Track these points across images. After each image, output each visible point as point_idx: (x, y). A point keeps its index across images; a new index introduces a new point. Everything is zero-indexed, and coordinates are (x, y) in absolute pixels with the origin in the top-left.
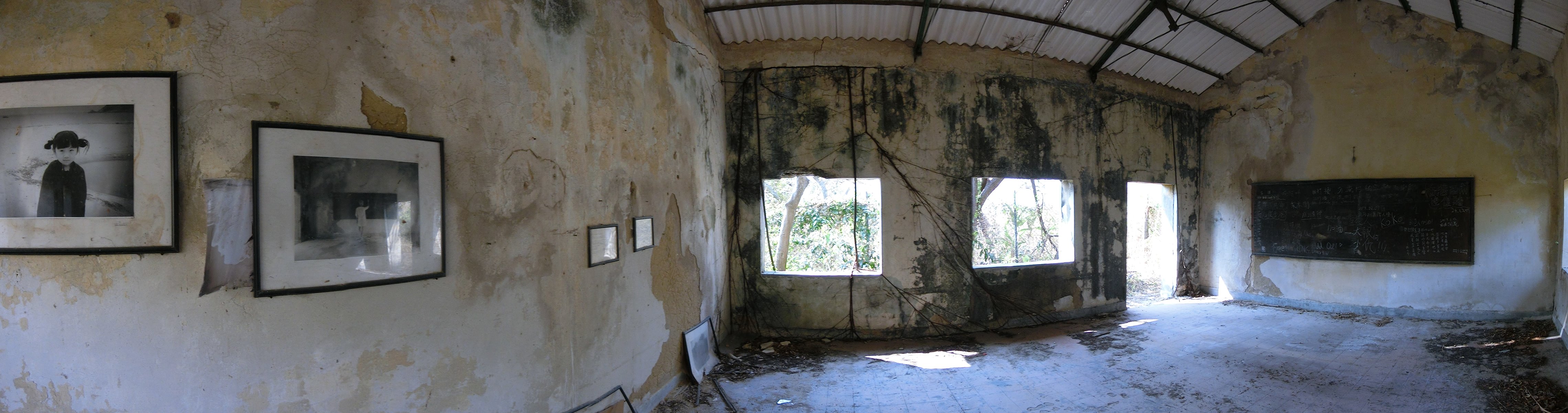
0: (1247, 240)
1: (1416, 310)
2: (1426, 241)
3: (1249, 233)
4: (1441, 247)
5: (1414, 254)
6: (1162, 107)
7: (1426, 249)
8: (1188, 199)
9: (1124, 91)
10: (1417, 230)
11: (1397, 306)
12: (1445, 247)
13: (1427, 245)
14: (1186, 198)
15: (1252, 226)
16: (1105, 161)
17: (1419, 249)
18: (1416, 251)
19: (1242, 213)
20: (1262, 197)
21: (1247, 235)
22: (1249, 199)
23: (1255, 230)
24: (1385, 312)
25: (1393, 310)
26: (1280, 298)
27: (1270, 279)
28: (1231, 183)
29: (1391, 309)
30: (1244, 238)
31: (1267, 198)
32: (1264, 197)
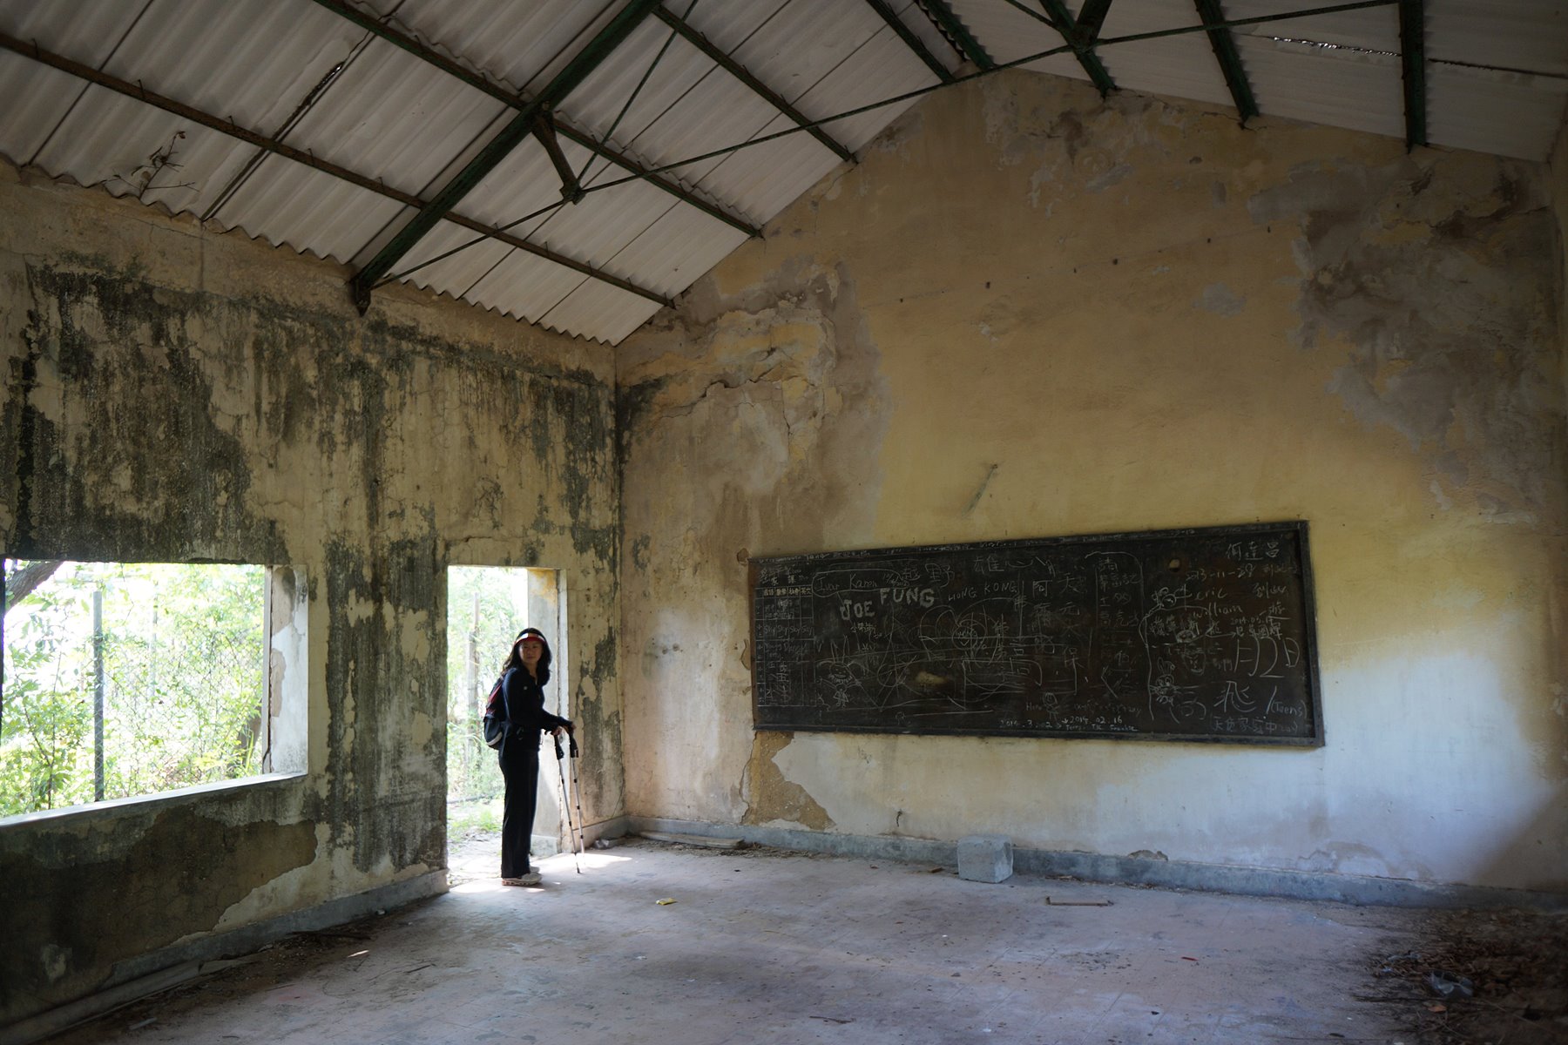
0: (741, 696)
1: (1177, 863)
3: (746, 676)
6: (527, 377)
8: (592, 602)
9: (436, 338)
11: (1125, 852)
14: (588, 600)
15: (753, 660)
16: (391, 515)
19: (727, 629)
20: (772, 592)
21: (741, 682)
22: (742, 597)
23: (760, 669)
24: (1093, 866)
25: (1114, 860)
26: (829, 834)
27: (801, 789)
28: (699, 560)
29: (1107, 860)
30: (733, 690)
31: (786, 595)
32: (779, 592)
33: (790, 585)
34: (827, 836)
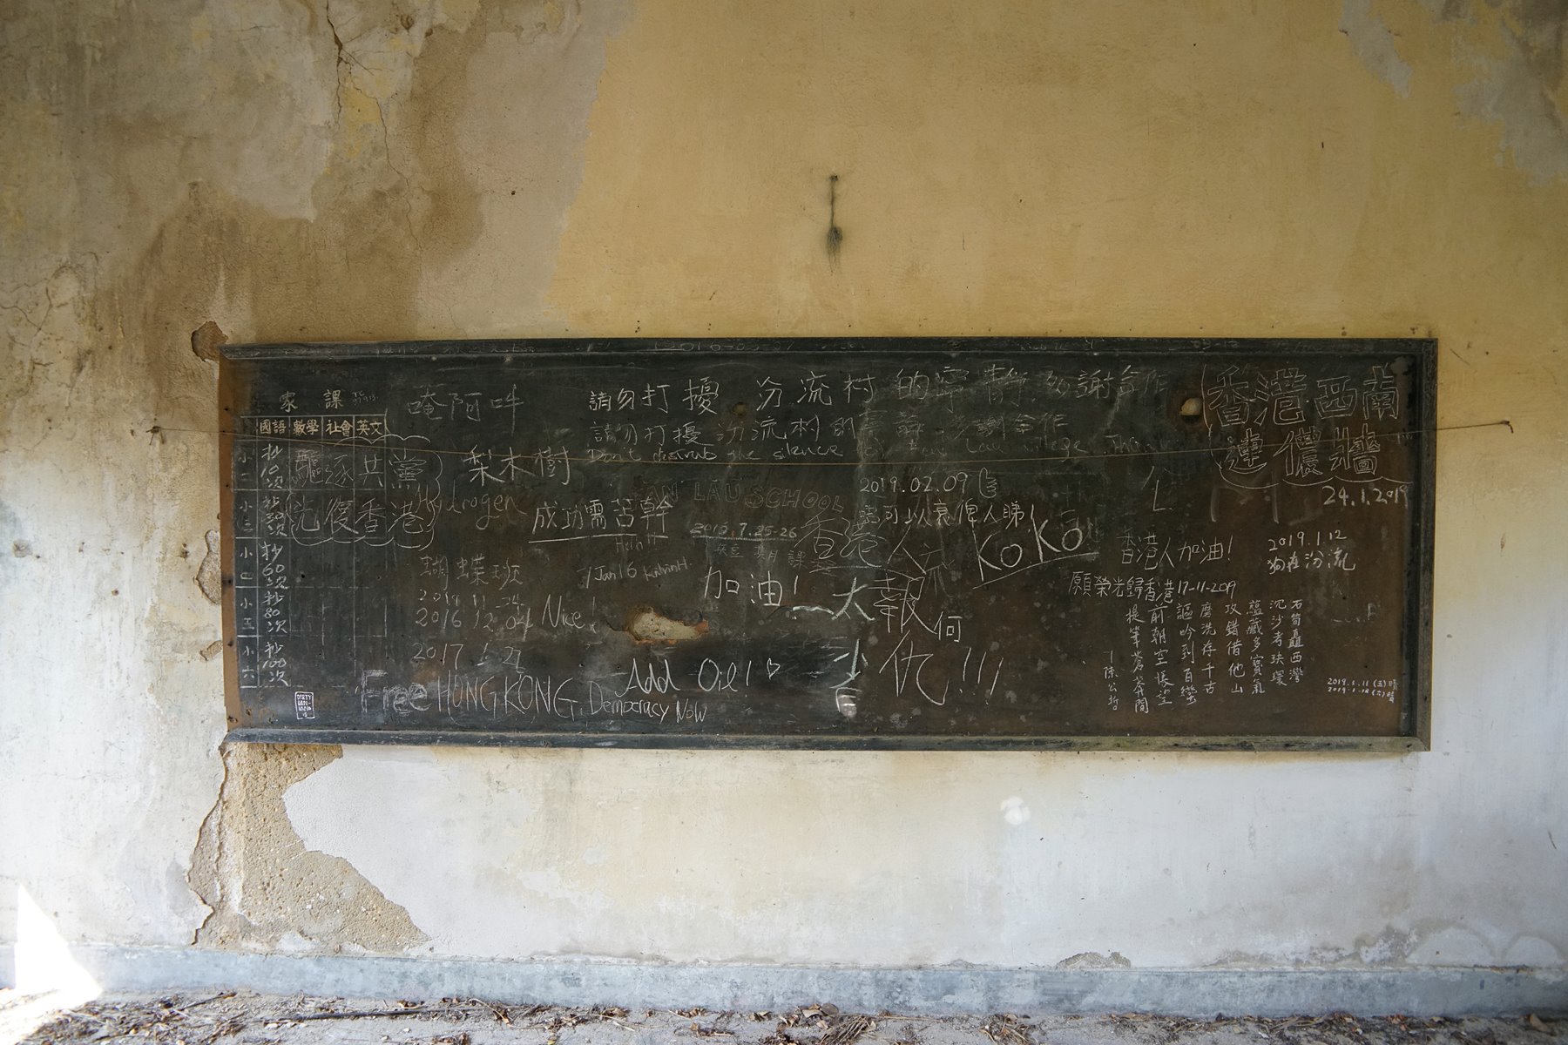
0: (198, 662)
1: (1147, 973)
2: (1200, 639)
3: (210, 620)
4: (1269, 668)
5: (1142, 705)
7: (1200, 680)
10: (1160, 589)
11: (1048, 956)
12: (1288, 666)
13: (1202, 660)
15: (226, 582)
17: (1163, 679)
18: (1152, 690)
19: (166, 513)
20: (282, 427)
21: (196, 630)
22: (204, 436)
23: (246, 604)
24: (989, 989)
25: (1031, 977)
26: (414, 961)
27: (346, 867)
28: (87, 342)
29: (1017, 976)
30: (176, 649)
31: (316, 435)
32: (299, 428)
33: (331, 411)
34: (408, 964)
